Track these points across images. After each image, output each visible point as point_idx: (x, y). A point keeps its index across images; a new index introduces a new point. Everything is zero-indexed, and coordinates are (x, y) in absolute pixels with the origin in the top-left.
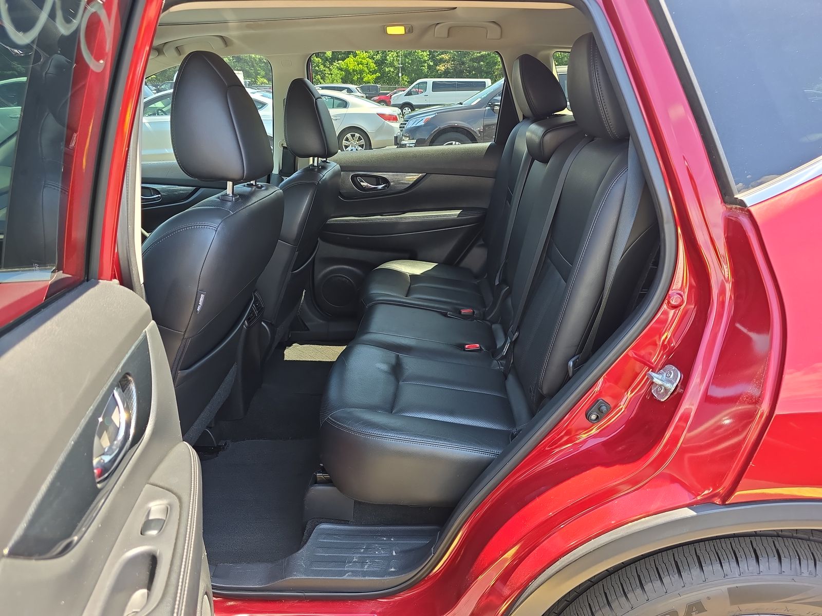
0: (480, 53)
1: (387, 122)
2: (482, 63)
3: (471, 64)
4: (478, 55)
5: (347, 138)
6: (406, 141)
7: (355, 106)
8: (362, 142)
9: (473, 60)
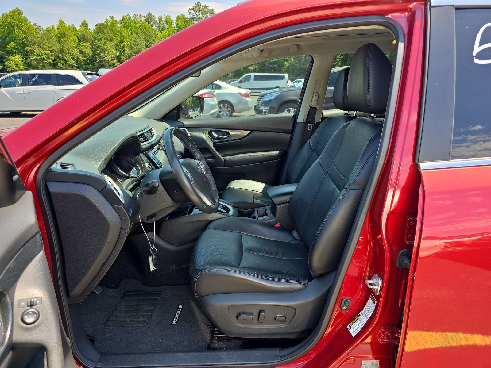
0: (274, 59)
1: (244, 97)
2: (275, 65)
3: (269, 66)
4: (273, 61)
5: (220, 106)
6: (263, 108)
7: (225, 88)
8: (229, 109)
9: (271, 64)
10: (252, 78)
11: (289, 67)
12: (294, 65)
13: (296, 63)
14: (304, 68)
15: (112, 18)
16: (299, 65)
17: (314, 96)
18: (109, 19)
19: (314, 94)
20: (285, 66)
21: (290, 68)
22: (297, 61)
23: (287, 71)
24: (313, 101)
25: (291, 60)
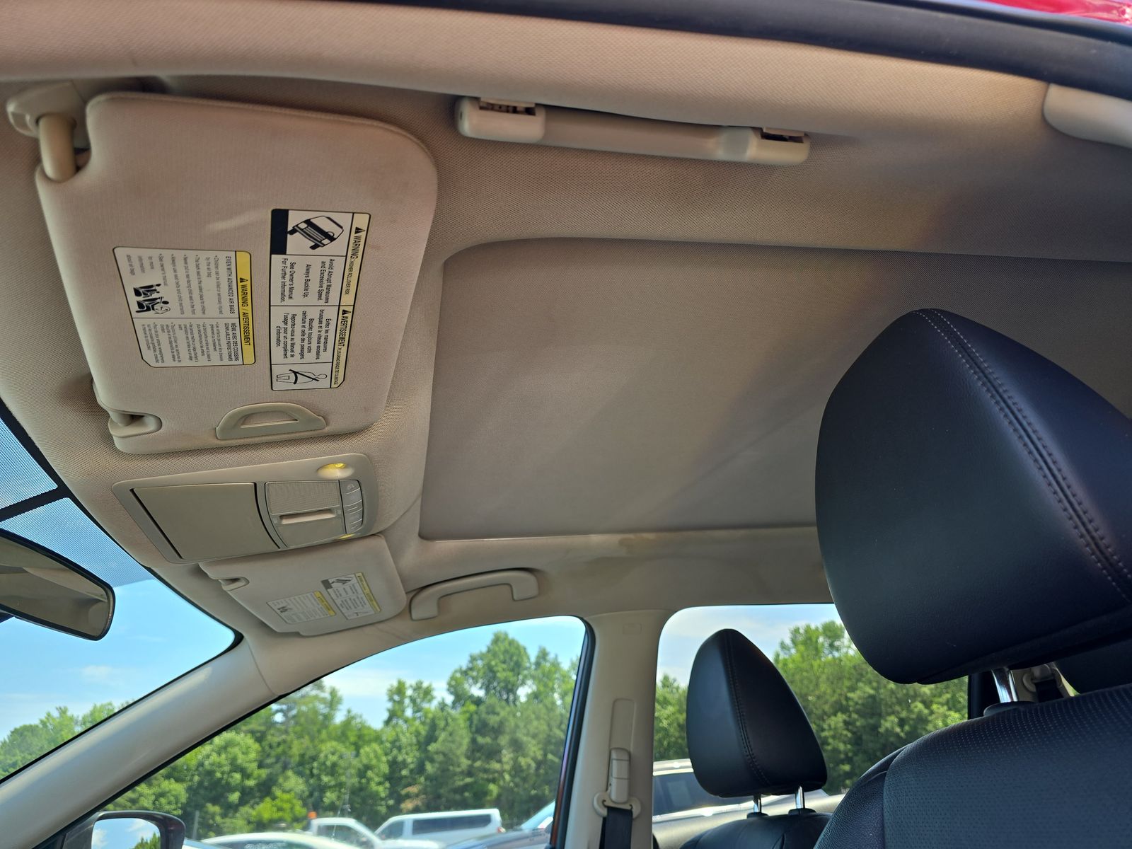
10: (408, 828)
11: (499, 796)
12: (511, 790)
13: (517, 785)
14: (536, 795)
15: (63, 712)
16: (525, 789)
17: (615, 763)
18: (56, 714)
19: (614, 755)
20: (491, 795)
21: (503, 798)
22: (517, 780)
23: (496, 804)
24: (614, 781)
25: (504, 778)
